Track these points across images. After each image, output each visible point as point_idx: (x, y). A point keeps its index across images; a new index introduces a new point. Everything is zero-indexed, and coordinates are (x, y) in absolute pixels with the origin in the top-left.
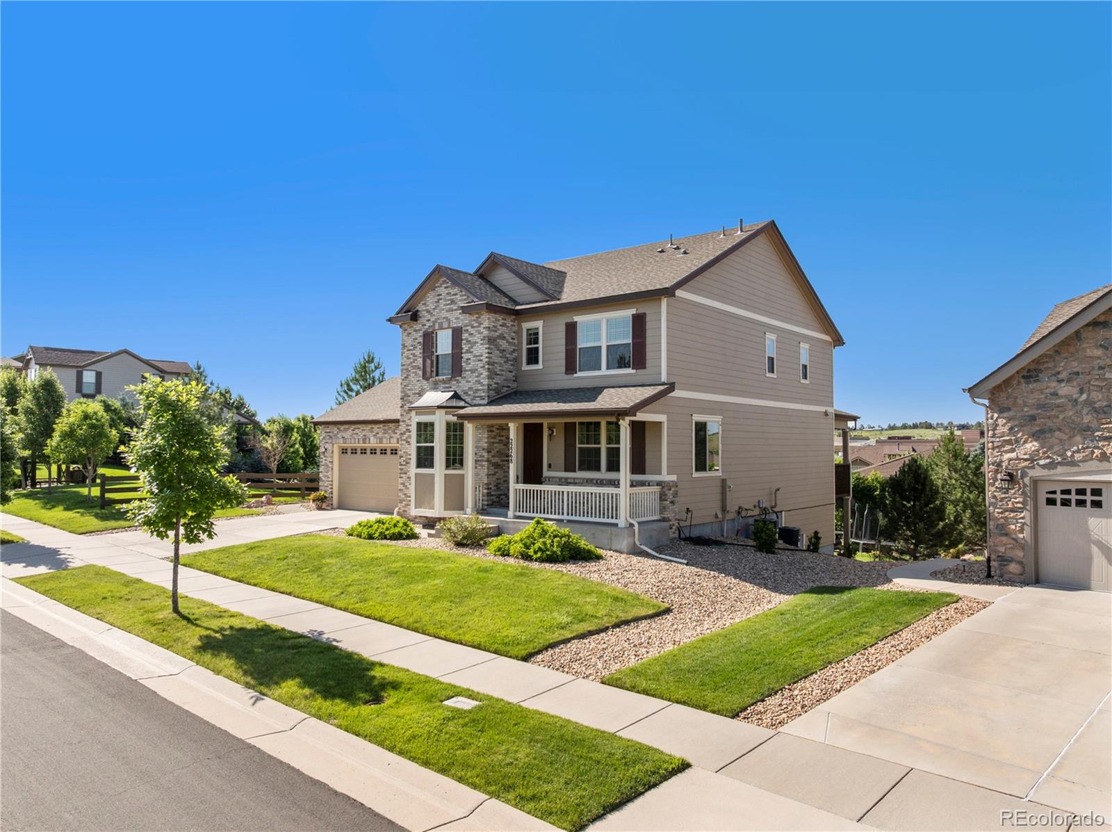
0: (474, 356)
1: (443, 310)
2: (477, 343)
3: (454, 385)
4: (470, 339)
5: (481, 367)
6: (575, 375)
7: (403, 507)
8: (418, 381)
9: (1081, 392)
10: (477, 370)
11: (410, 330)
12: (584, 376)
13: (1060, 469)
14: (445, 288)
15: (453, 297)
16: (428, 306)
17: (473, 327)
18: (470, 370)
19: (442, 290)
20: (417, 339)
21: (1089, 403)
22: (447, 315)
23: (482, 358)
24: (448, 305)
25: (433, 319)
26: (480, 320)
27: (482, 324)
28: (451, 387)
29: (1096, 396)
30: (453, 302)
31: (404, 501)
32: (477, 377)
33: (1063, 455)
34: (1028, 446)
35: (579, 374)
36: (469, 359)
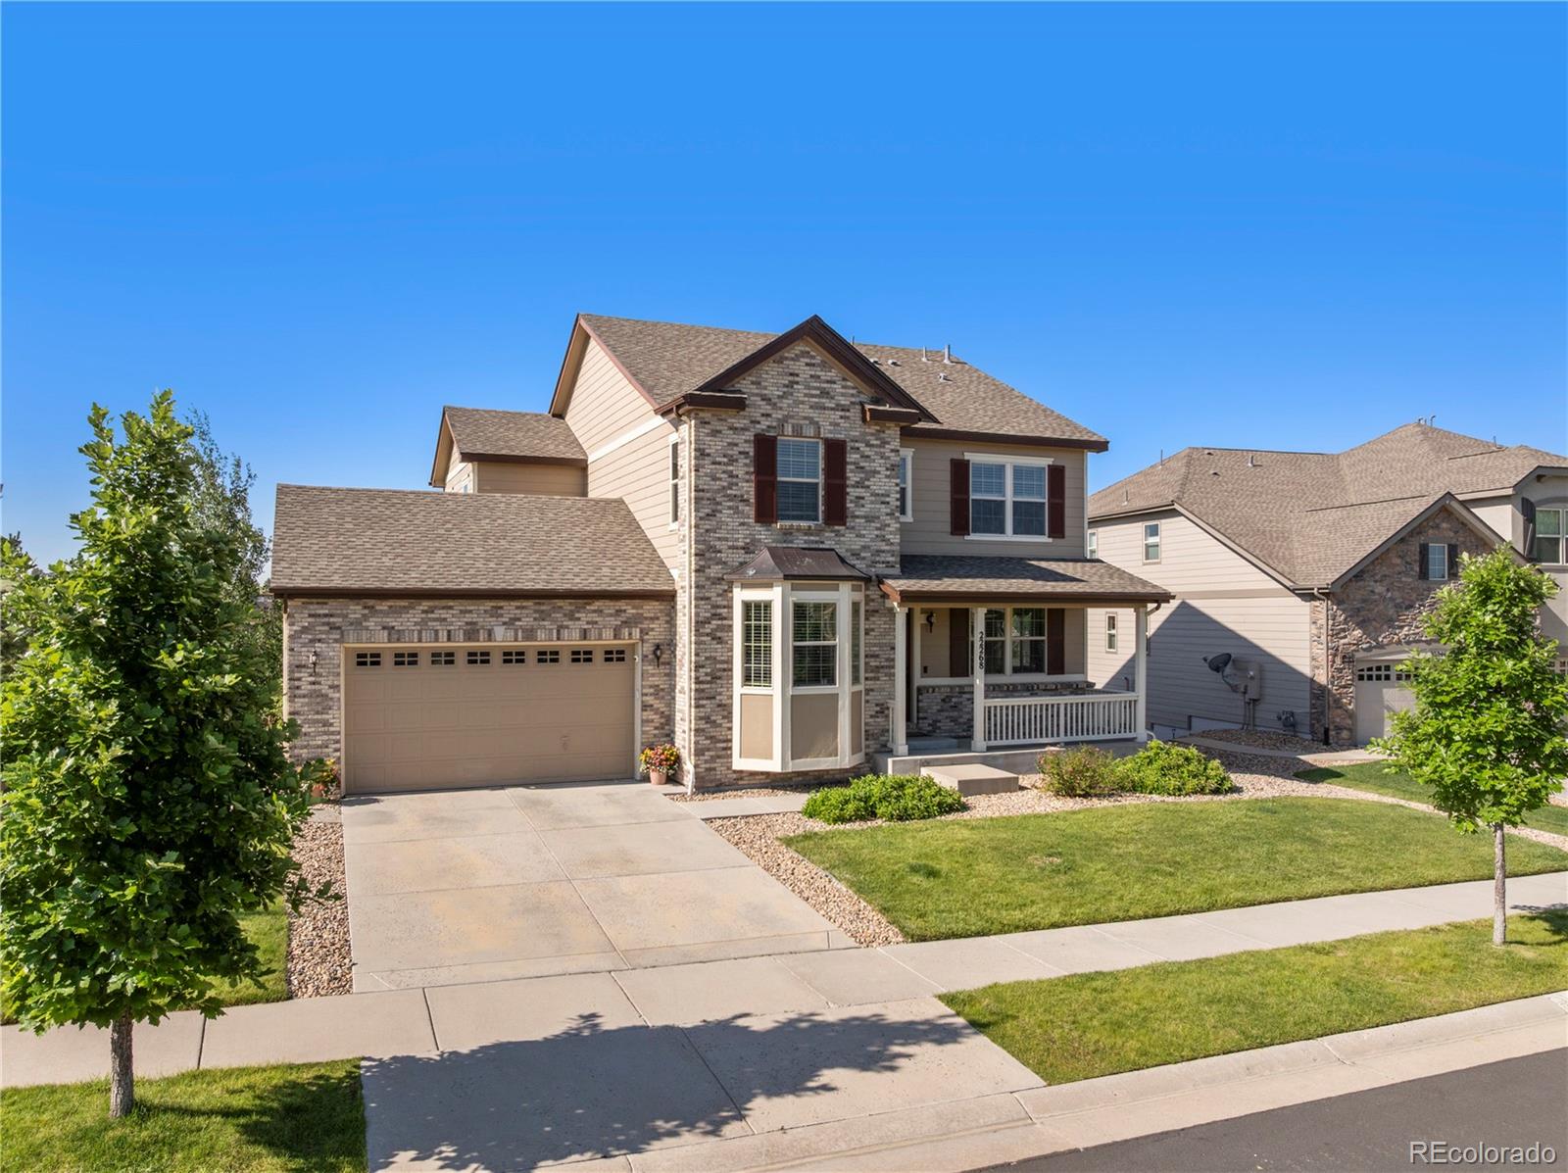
0: (872, 495)
1: (803, 403)
2: (879, 472)
3: (829, 539)
4: (862, 464)
5: (887, 514)
6: (966, 538)
7: (706, 762)
8: (743, 524)
9: (1388, 590)
10: (878, 518)
11: (716, 425)
12: (979, 540)
13: (1374, 651)
14: (807, 364)
15: (825, 385)
16: (765, 388)
17: (868, 445)
18: (865, 517)
19: (800, 367)
20: (736, 445)
21: (1392, 599)
22: (811, 413)
23: (887, 499)
24: (813, 396)
25: (778, 415)
26: (882, 435)
27: (888, 443)
28: (822, 543)
29: (1397, 594)
30: (825, 393)
31: (708, 750)
32: (877, 529)
33: (1376, 640)
34: (1355, 633)
35: (973, 537)
36: (863, 498)
